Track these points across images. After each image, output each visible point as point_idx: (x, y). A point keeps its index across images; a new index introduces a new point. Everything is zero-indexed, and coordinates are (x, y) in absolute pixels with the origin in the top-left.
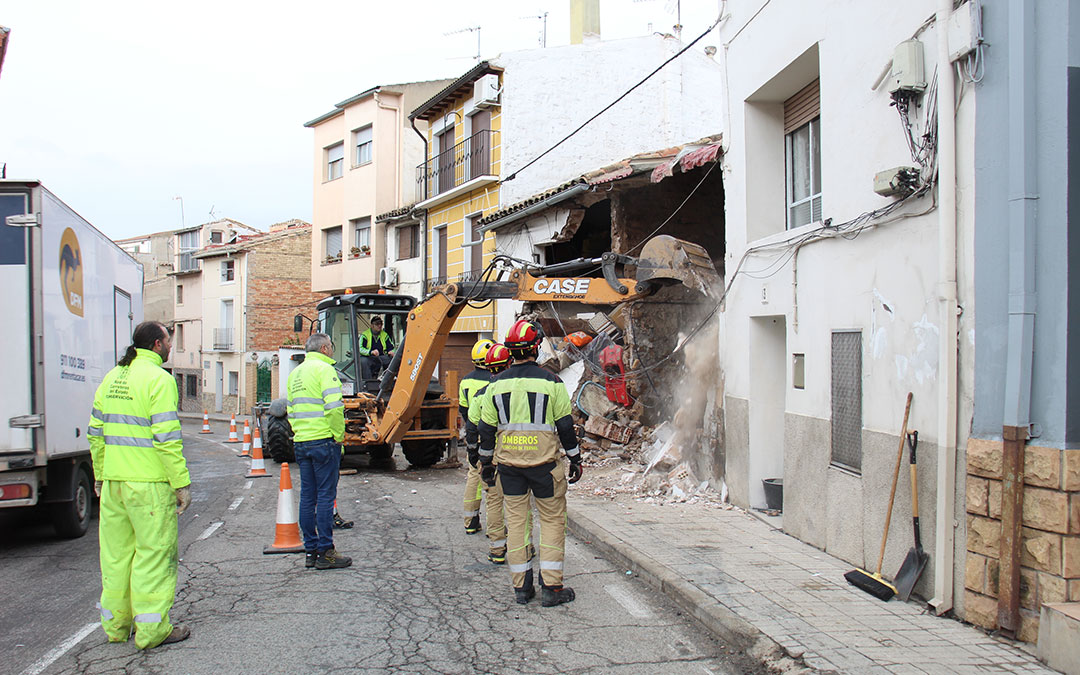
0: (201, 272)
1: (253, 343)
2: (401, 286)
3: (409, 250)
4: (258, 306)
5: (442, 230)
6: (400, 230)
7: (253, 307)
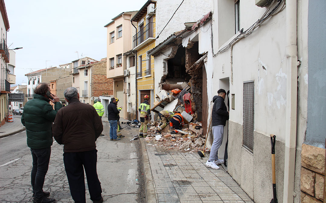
0: (79, 73)
1: (93, 94)
2: (131, 75)
3: (133, 64)
4: (95, 83)
5: (141, 57)
6: (130, 58)
7: (93, 84)
